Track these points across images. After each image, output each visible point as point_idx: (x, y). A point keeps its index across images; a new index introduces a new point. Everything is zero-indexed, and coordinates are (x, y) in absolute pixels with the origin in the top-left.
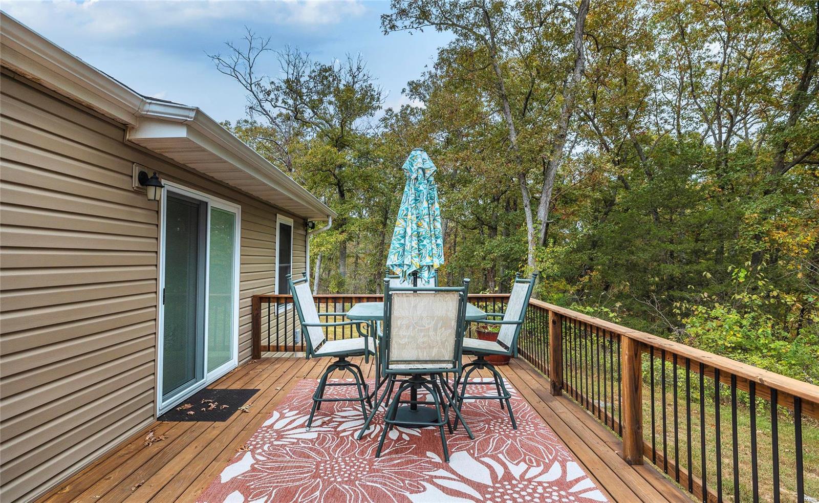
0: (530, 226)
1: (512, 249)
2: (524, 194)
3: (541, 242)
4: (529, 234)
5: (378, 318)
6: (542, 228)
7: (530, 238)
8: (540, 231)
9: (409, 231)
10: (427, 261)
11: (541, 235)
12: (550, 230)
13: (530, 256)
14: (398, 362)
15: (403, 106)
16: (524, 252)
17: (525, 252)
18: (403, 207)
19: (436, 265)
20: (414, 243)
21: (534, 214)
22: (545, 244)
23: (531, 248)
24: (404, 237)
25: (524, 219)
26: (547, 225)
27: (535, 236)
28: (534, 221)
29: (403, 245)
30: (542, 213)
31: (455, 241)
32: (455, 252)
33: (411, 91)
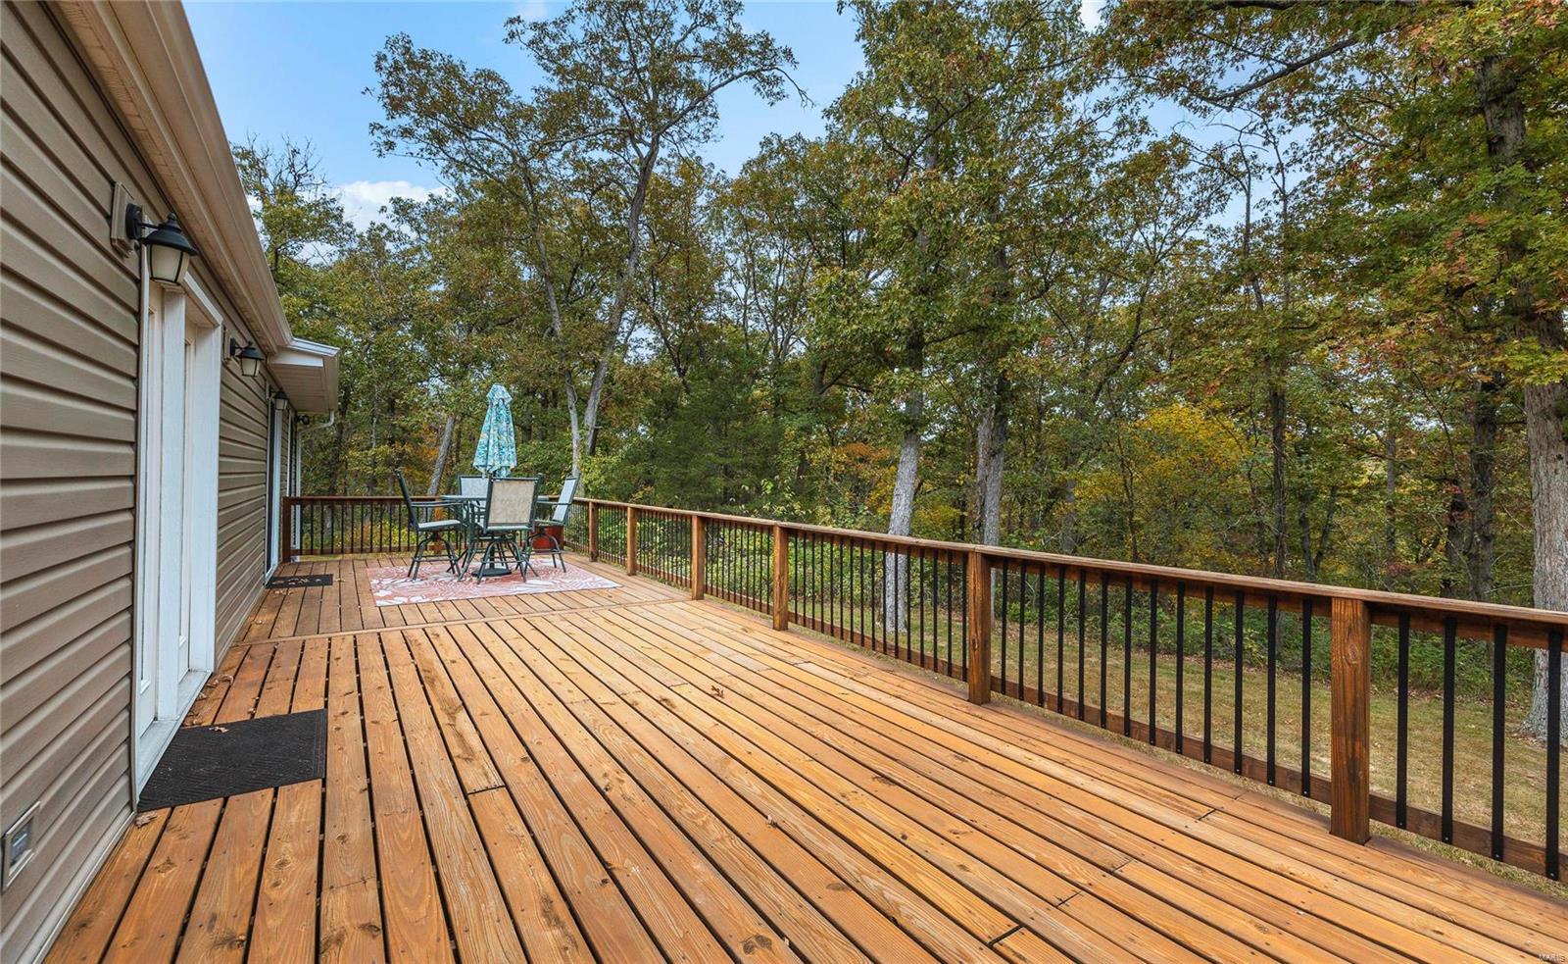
0: (575, 431)
1: (551, 457)
2: (569, 394)
3: (588, 450)
4: (574, 442)
5: (483, 499)
6: (590, 434)
7: (575, 446)
8: (586, 438)
9: (491, 441)
10: (506, 463)
11: (588, 443)
12: (600, 436)
13: (575, 466)
14: (494, 524)
15: (373, 223)
16: (567, 462)
17: (569, 461)
18: (486, 425)
19: (512, 467)
20: (496, 451)
21: (581, 414)
22: (593, 452)
23: (576, 456)
24: (488, 446)
25: (569, 421)
26: (596, 430)
27: (581, 443)
28: (581, 425)
29: (487, 452)
30: (590, 418)
31: (459, 443)
32: (458, 461)
33: (397, 212)
